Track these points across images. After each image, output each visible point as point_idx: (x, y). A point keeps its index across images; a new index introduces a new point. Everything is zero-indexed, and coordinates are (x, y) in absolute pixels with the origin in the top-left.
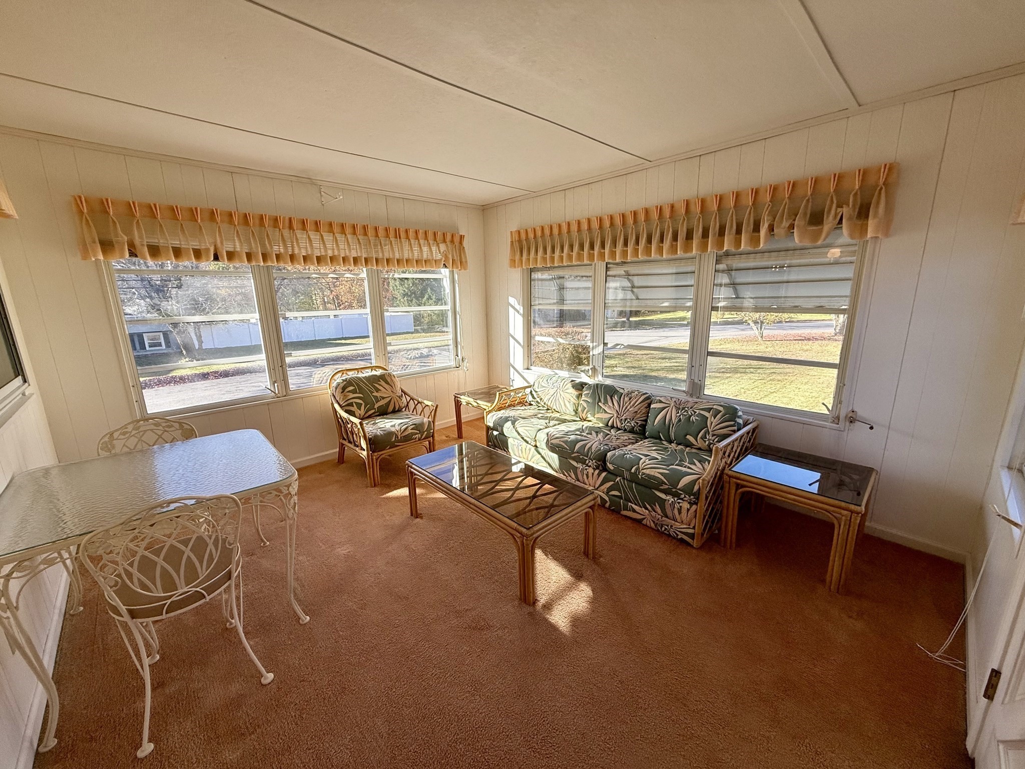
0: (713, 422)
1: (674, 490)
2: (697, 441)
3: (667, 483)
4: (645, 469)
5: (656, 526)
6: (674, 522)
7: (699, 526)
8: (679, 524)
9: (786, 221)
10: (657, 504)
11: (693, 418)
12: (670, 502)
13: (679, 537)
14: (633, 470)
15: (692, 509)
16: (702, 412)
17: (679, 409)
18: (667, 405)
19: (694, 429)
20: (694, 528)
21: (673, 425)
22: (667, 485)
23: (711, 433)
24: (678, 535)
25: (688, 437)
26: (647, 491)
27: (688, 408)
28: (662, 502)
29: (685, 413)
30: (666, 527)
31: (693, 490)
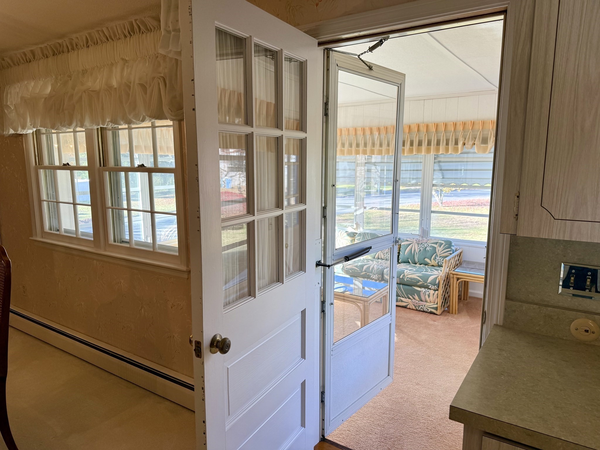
0: (439, 250)
1: (425, 284)
2: (431, 261)
3: (422, 281)
4: (408, 275)
5: (415, 307)
6: (426, 303)
7: (440, 302)
8: (429, 303)
9: (471, 141)
10: (415, 294)
11: (428, 249)
12: (423, 292)
13: (429, 311)
14: (401, 277)
15: (435, 293)
16: (433, 245)
17: (419, 244)
18: (412, 242)
19: (429, 254)
20: (437, 304)
21: (417, 253)
22: (422, 282)
23: (439, 256)
24: (428, 310)
25: (426, 259)
26: (410, 288)
27: (424, 243)
28: (419, 293)
29: (423, 246)
30: (422, 307)
31: (436, 283)
